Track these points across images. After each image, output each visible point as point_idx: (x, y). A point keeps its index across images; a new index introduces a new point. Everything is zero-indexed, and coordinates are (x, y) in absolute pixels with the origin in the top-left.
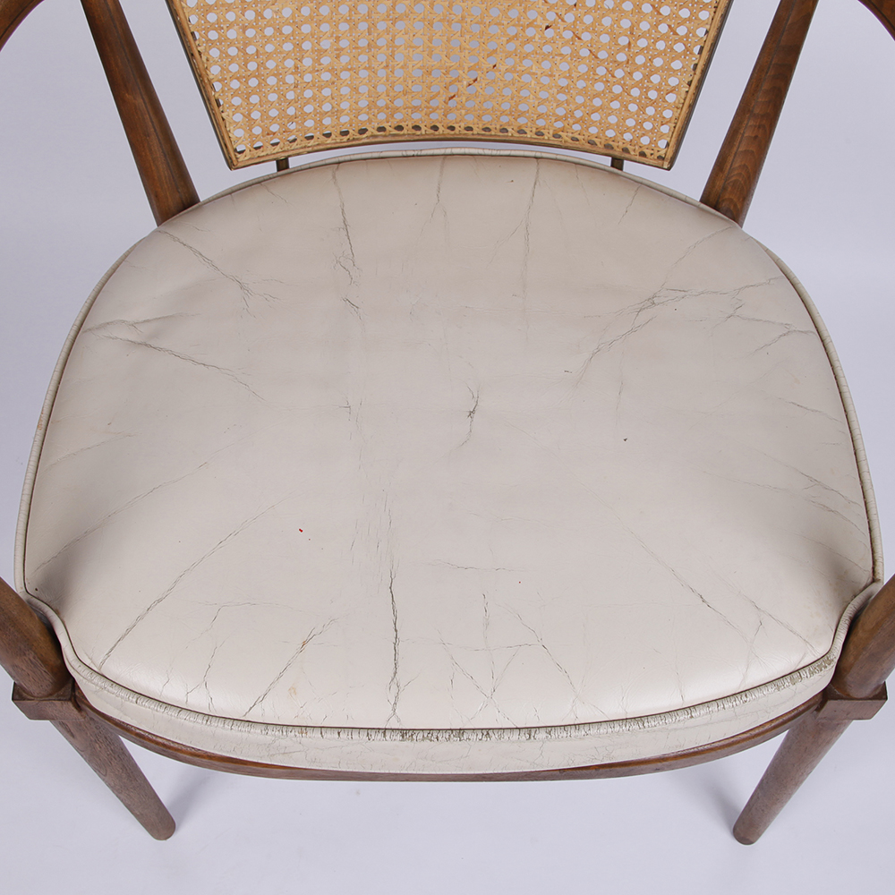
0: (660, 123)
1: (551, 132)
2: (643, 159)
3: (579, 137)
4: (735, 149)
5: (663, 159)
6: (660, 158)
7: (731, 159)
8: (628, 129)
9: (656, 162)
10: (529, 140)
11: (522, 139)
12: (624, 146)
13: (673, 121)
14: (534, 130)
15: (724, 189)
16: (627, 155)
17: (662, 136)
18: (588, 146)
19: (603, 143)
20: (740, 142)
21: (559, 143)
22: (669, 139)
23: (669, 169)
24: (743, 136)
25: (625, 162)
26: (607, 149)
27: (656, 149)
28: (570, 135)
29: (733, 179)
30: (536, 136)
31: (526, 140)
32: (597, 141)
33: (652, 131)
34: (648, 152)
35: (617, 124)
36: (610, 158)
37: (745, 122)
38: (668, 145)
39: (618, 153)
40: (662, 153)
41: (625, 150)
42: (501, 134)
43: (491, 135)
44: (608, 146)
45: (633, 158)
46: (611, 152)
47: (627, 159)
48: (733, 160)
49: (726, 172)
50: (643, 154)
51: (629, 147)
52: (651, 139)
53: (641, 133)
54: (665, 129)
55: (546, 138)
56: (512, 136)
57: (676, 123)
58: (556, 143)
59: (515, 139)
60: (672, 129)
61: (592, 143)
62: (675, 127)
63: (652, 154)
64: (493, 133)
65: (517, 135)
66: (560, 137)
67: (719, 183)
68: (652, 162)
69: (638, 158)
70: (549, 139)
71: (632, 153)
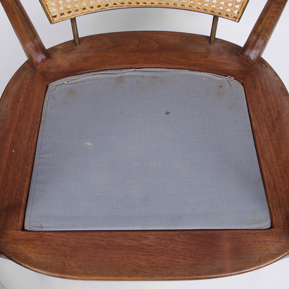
0: (235, 4)
1: (188, 5)
2: (227, 17)
3: (200, 7)
4: (267, 15)
5: (236, 18)
6: (234, 17)
7: (265, 19)
8: (221, 6)
9: (233, 19)
10: (178, 8)
11: (175, 7)
12: (219, 12)
13: (241, 3)
14: (181, 4)
15: (262, 31)
16: (220, 15)
17: (236, 9)
18: (204, 11)
19: (210, 10)
20: (270, 13)
21: (191, 9)
22: (239, 10)
23: (238, 22)
24: (271, 10)
25: (219, 17)
26: (212, 12)
27: (233, 14)
28: (196, 6)
29: (266, 27)
30: (181, 6)
31: (177, 7)
32: (208, 9)
33: (232, 7)
34: (229, 15)
35: (217, 3)
36: (213, 16)
37: (273, 5)
38: (238, 12)
39: (216, 14)
40: (236, 16)
41: (220, 13)
42: (166, 5)
43: (162, 6)
44: (212, 11)
45: (223, 16)
46: (214, 14)
47: (220, 17)
48: (266, 20)
49: (263, 24)
50: (227, 15)
51: (221, 12)
52: (231, 10)
53: (227, 7)
54: (237, 6)
55: (186, 7)
56: (171, 6)
57: (242, 4)
58: (190, 9)
59: (172, 7)
60: (241, 7)
61: (206, 10)
62: (242, 6)
63: (231, 16)
64: (163, 5)
65: (173, 6)
66: (192, 7)
67: (260, 29)
68: (231, 19)
69: (225, 17)
70: (187, 8)
71: (223, 15)
